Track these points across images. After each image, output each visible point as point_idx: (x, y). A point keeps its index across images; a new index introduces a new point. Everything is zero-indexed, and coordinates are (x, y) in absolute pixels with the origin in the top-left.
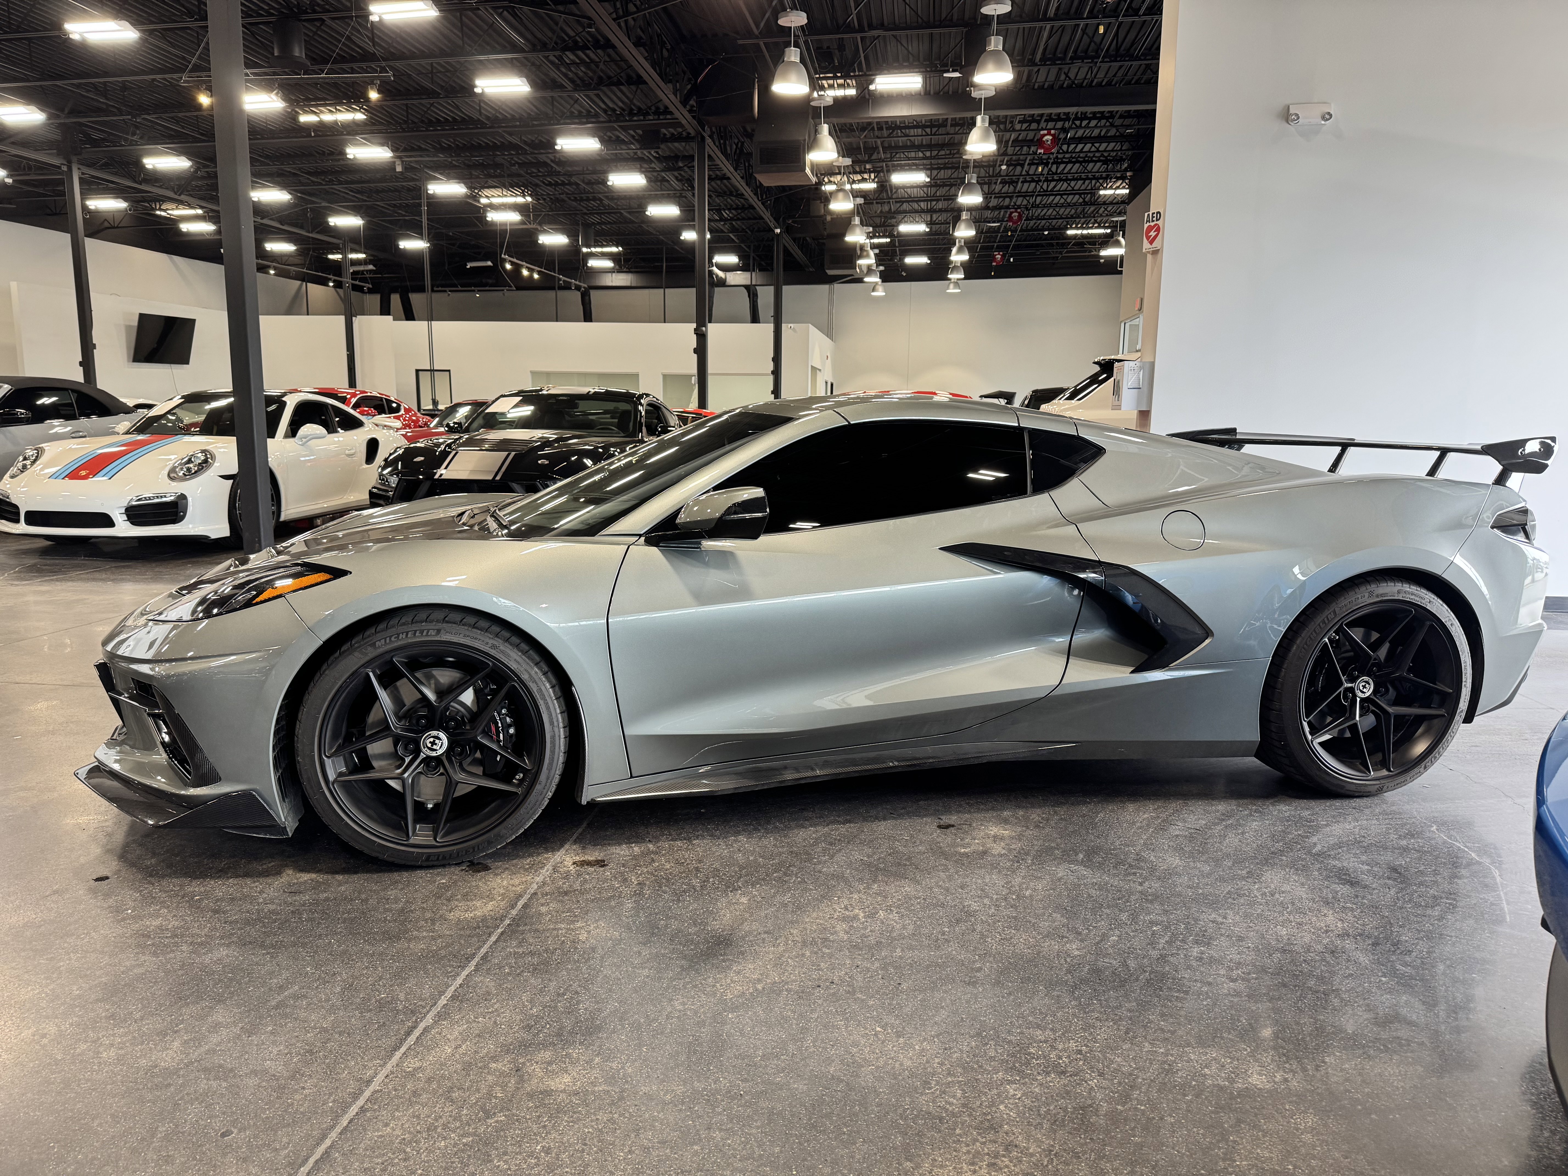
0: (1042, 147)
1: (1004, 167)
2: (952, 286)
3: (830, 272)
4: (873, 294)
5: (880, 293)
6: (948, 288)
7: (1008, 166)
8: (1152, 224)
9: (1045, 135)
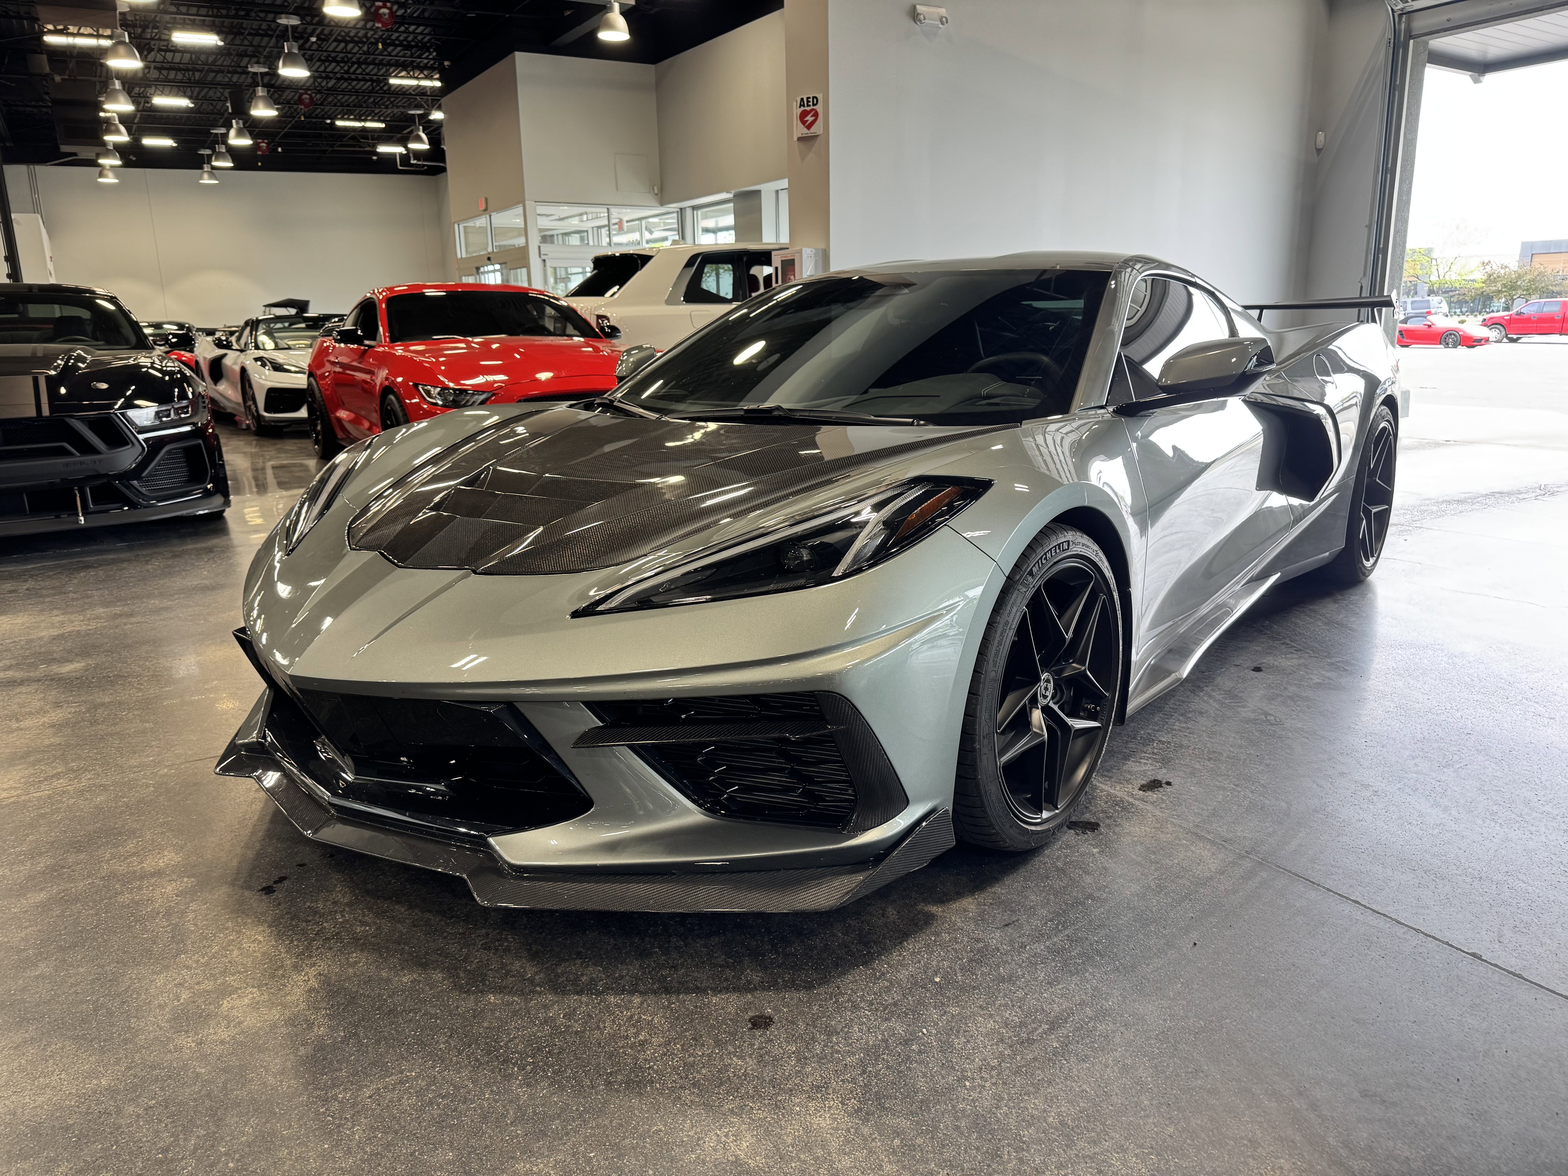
0: (380, 21)
1: (314, 39)
2: (206, 176)
3: (64, 149)
4: (101, 180)
5: (110, 179)
6: (202, 178)
7: (319, 39)
8: (808, 109)
9: (380, 8)
